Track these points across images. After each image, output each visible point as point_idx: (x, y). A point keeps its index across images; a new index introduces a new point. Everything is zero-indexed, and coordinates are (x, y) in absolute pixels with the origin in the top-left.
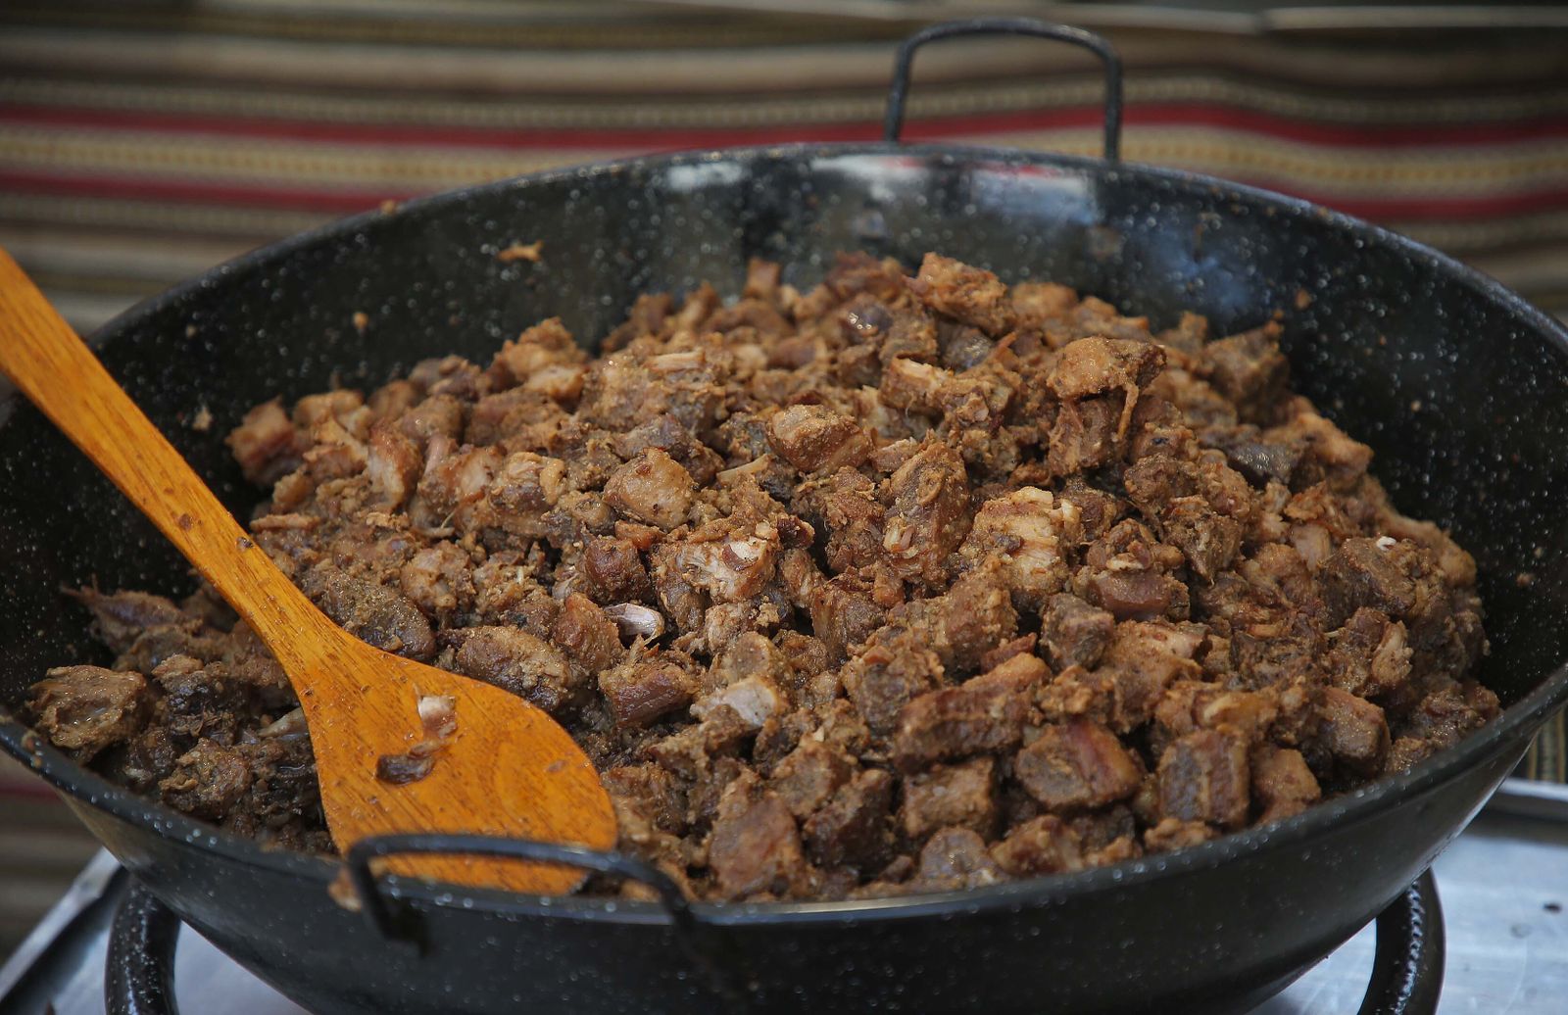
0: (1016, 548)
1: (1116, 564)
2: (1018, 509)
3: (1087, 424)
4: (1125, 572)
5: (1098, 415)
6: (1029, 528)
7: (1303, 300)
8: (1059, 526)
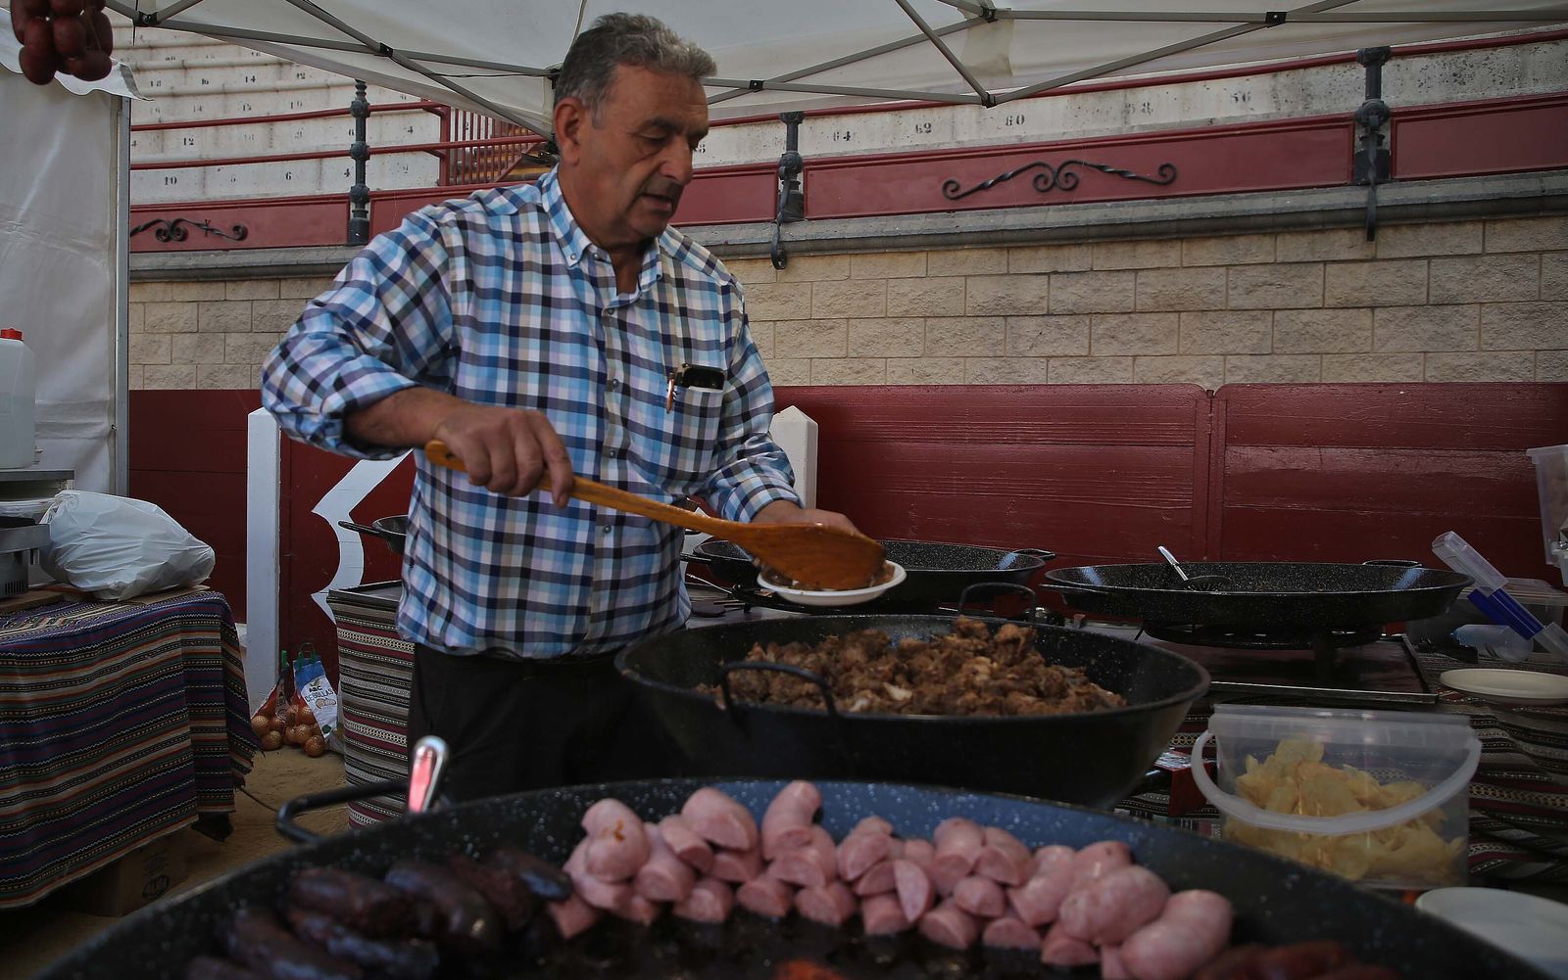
0: (976, 673)
1: (1010, 676)
2: (978, 663)
3: (1007, 651)
4: (1013, 679)
5: (1011, 648)
6: (979, 668)
7: (1093, 662)
8: (991, 669)
